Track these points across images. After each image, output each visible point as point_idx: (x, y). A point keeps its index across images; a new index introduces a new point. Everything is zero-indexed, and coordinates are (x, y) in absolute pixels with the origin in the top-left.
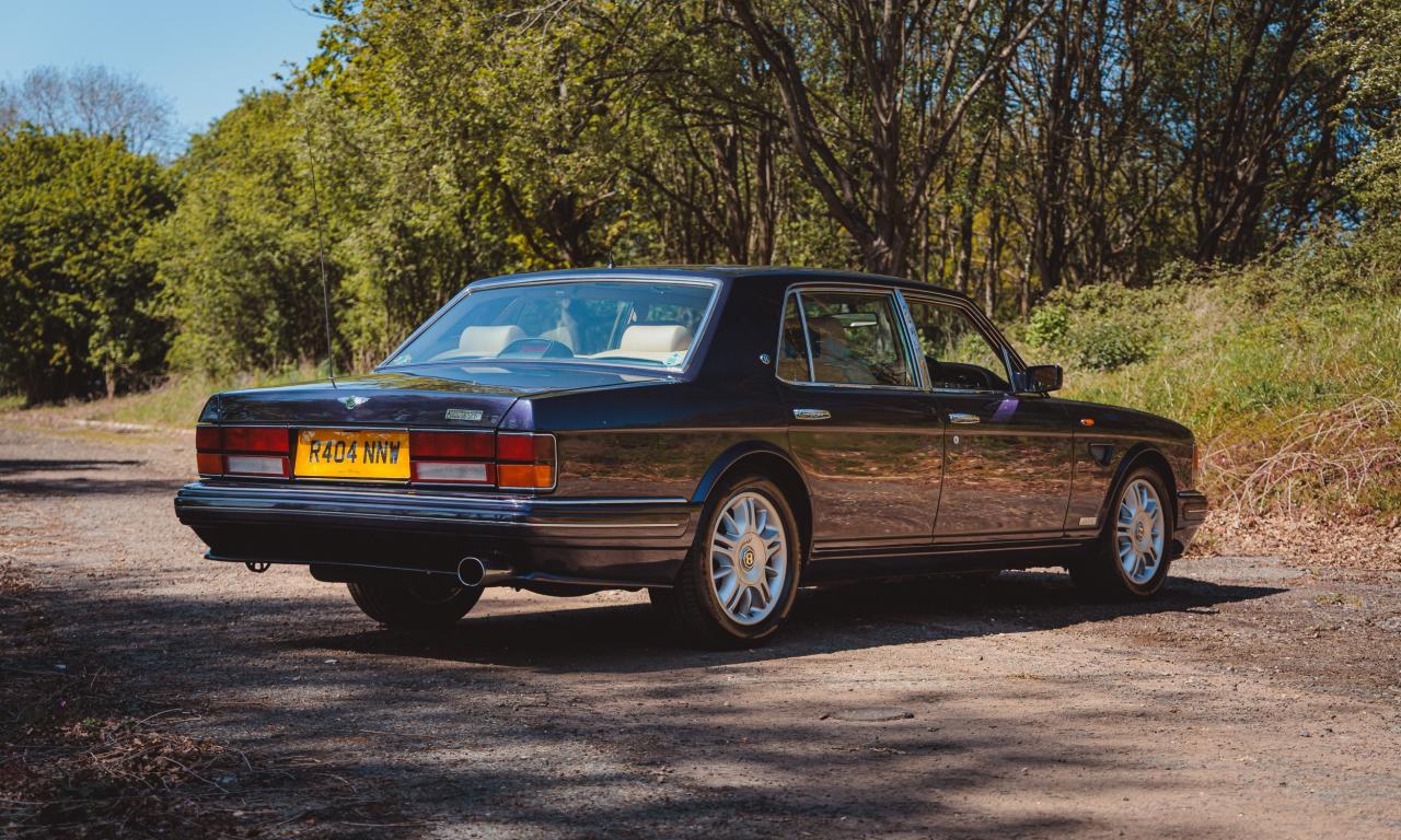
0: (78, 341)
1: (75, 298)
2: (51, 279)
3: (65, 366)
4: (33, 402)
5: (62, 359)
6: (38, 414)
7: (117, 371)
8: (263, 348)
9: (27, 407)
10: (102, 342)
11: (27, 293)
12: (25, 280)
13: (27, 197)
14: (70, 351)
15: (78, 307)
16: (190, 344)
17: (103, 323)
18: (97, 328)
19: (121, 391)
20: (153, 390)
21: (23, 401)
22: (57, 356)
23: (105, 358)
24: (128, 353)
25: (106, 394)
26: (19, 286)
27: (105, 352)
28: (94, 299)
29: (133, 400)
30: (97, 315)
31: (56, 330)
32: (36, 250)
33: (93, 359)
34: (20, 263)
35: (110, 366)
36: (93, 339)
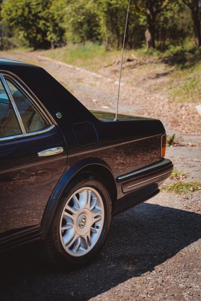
0: (44, 34)
1: (44, 22)
2: (37, 17)
3: (40, 40)
4: (35, 50)
5: (40, 38)
7: (54, 42)
8: (83, 37)
9: (32, 51)
10: (50, 34)
11: (32, 21)
14: (42, 36)
16: (68, 35)
17: (51, 29)
18: (49, 31)
19: (56, 47)
21: (32, 49)
22: (38, 37)
23: (51, 38)
24: (57, 37)
25: (51, 48)
27: (51, 37)
28: (48, 22)
29: (57, 50)
30: (49, 27)
31: (39, 31)
32: (34, 9)
33: (48, 38)
34: (30, 12)
35: (52, 41)
36: (48, 33)
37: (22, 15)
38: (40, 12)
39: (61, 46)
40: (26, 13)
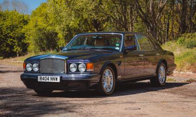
0: (12, 47)
1: (11, 39)
2: (6, 36)
4: (4, 58)
6: (5, 60)
8: (44, 48)
9: (3, 59)
10: (16, 47)
11: (3, 39)
14: (10, 49)
15: (12, 41)
16: (31, 47)
17: (16, 44)
19: (20, 55)
21: (2, 58)
22: (7, 50)
24: (21, 49)
27: (17, 49)
28: (15, 39)
29: (22, 57)
30: (15, 42)
31: (8, 45)
32: (4, 31)
33: (15, 50)
34: (2, 33)
35: (18, 51)
36: (15, 46)
38: (8, 34)
39: (24, 55)
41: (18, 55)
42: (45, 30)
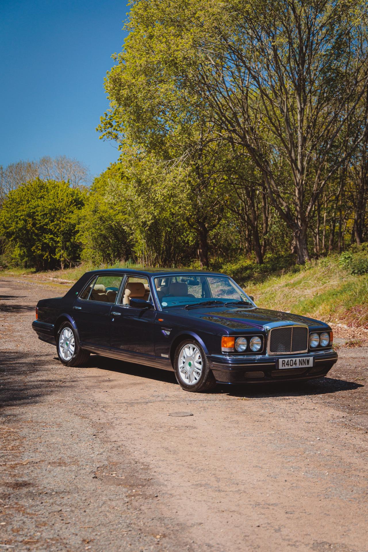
0: (53, 251)
1: (52, 236)
2: (43, 230)
3: (48, 259)
4: (37, 271)
5: (47, 257)
6: (39, 275)
7: (65, 260)
9: (35, 272)
10: (60, 251)
11: (36, 235)
12: (36, 231)
13: (36, 203)
14: (50, 254)
15: (52, 239)
16: (87, 252)
17: (60, 245)
18: (58, 247)
19: (66, 267)
20: (76, 267)
21: (33, 270)
22: (45, 256)
23: (61, 256)
24: (68, 255)
25: (61, 268)
26: (34, 232)
27: (61, 254)
28: (57, 237)
29: (69, 271)
30: (59, 242)
31: (45, 247)
32: (39, 220)
33: (57, 256)
34: (34, 225)
35: (62, 259)
36: (57, 250)
37: (24, 228)
38: (46, 225)
39: (73, 266)
40: (29, 226)
41: (62, 267)
42: (112, 220)
